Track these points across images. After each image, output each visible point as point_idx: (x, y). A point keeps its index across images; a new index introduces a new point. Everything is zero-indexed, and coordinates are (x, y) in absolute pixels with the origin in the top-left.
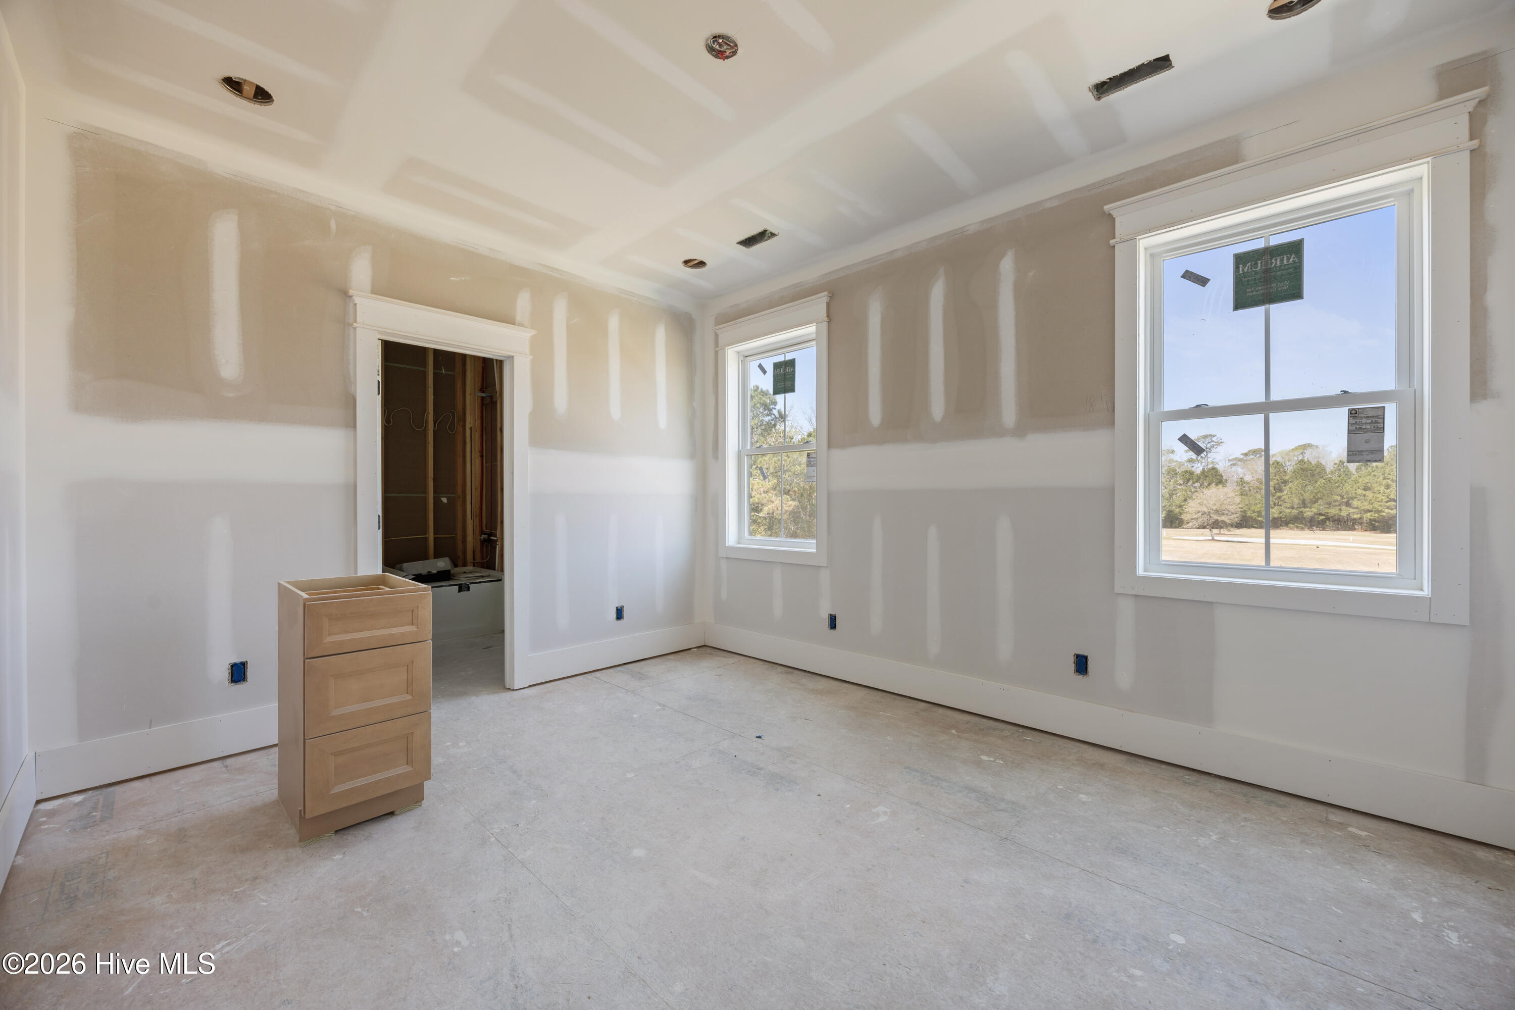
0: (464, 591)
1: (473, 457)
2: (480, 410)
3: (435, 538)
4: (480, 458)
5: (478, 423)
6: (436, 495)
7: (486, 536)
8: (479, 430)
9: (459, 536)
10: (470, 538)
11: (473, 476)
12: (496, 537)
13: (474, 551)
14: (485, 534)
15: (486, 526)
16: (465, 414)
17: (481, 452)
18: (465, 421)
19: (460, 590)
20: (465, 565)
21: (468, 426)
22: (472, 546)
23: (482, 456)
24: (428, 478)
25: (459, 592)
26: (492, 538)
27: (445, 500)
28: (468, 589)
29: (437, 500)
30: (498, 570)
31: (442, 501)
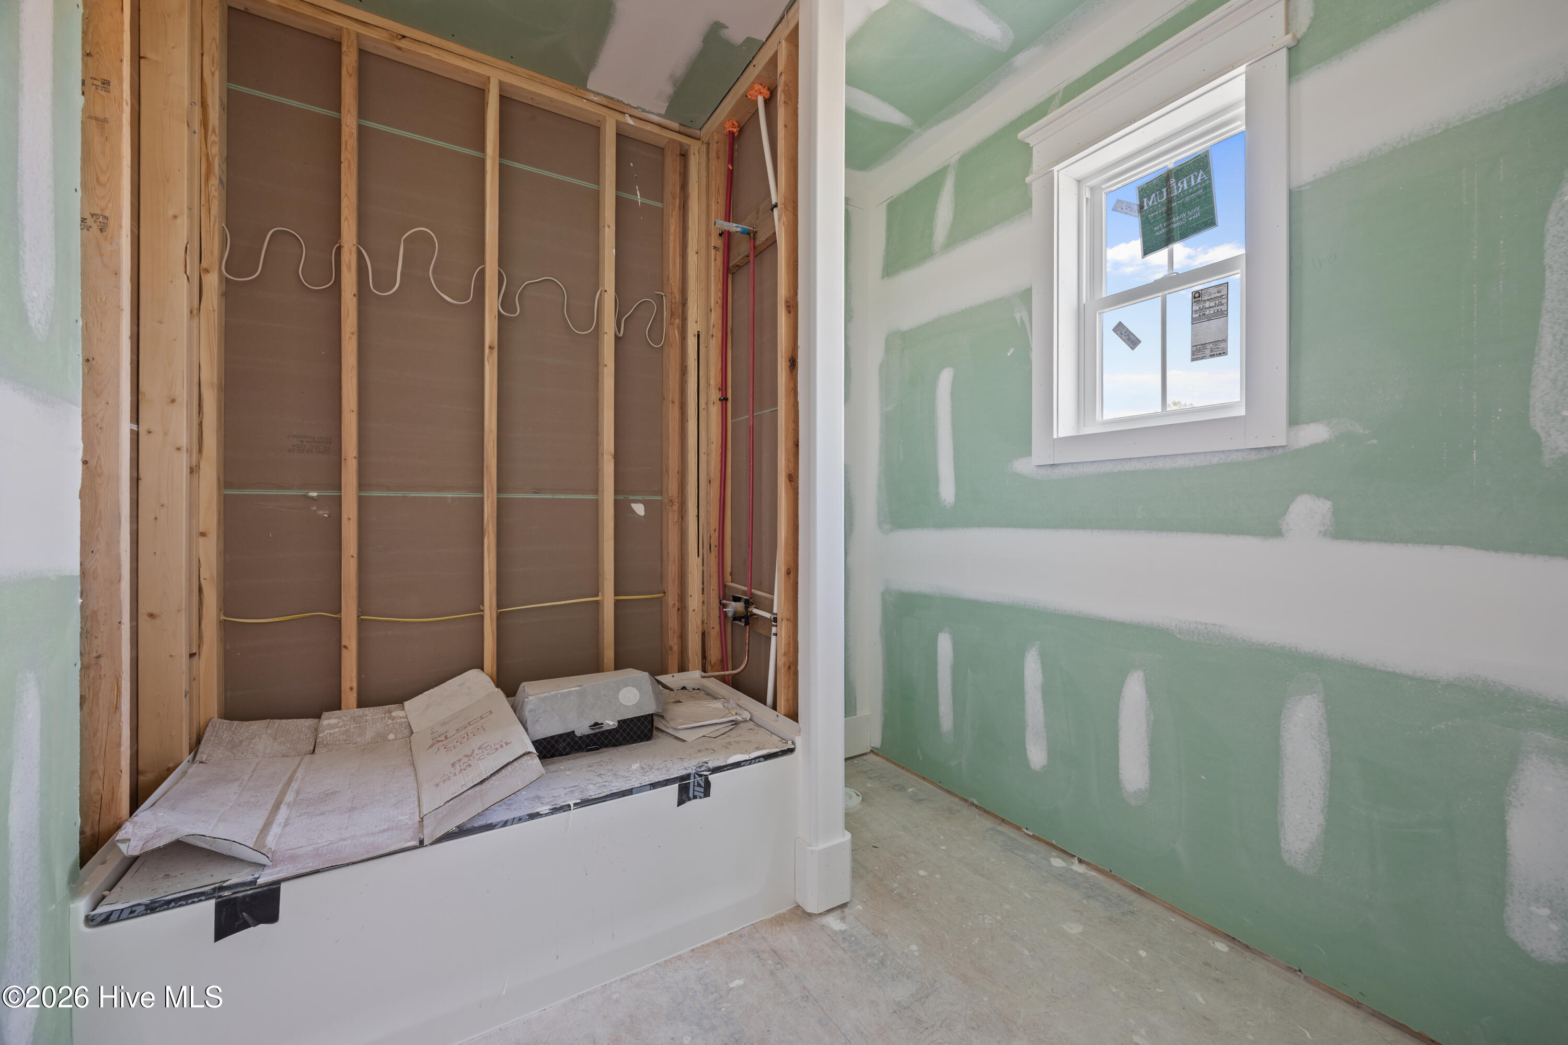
0: (695, 797)
1: (702, 405)
2: (720, 286)
3: (617, 603)
4: (719, 403)
5: (715, 317)
6: (621, 497)
7: (740, 606)
8: (718, 334)
9: (672, 599)
10: (694, 602)
11: (702, 450)
12: (771, 611)
13: (703, 634)
14: (737, 599)
15: (731, 574)
16: (684, 303)
17: (723, 388)
18: (684, 319)
19: (684, 796)
20: (682, 668)
21: (692, 328)
22: (699, 622)
23: (724, 400)
24: (602, 455)
25: (681, 802)
26: (755, 611)
27: (639, 509)
28: (707, 789)
29: (621, 509)
30: (774, 707)
31: (634, 512)
